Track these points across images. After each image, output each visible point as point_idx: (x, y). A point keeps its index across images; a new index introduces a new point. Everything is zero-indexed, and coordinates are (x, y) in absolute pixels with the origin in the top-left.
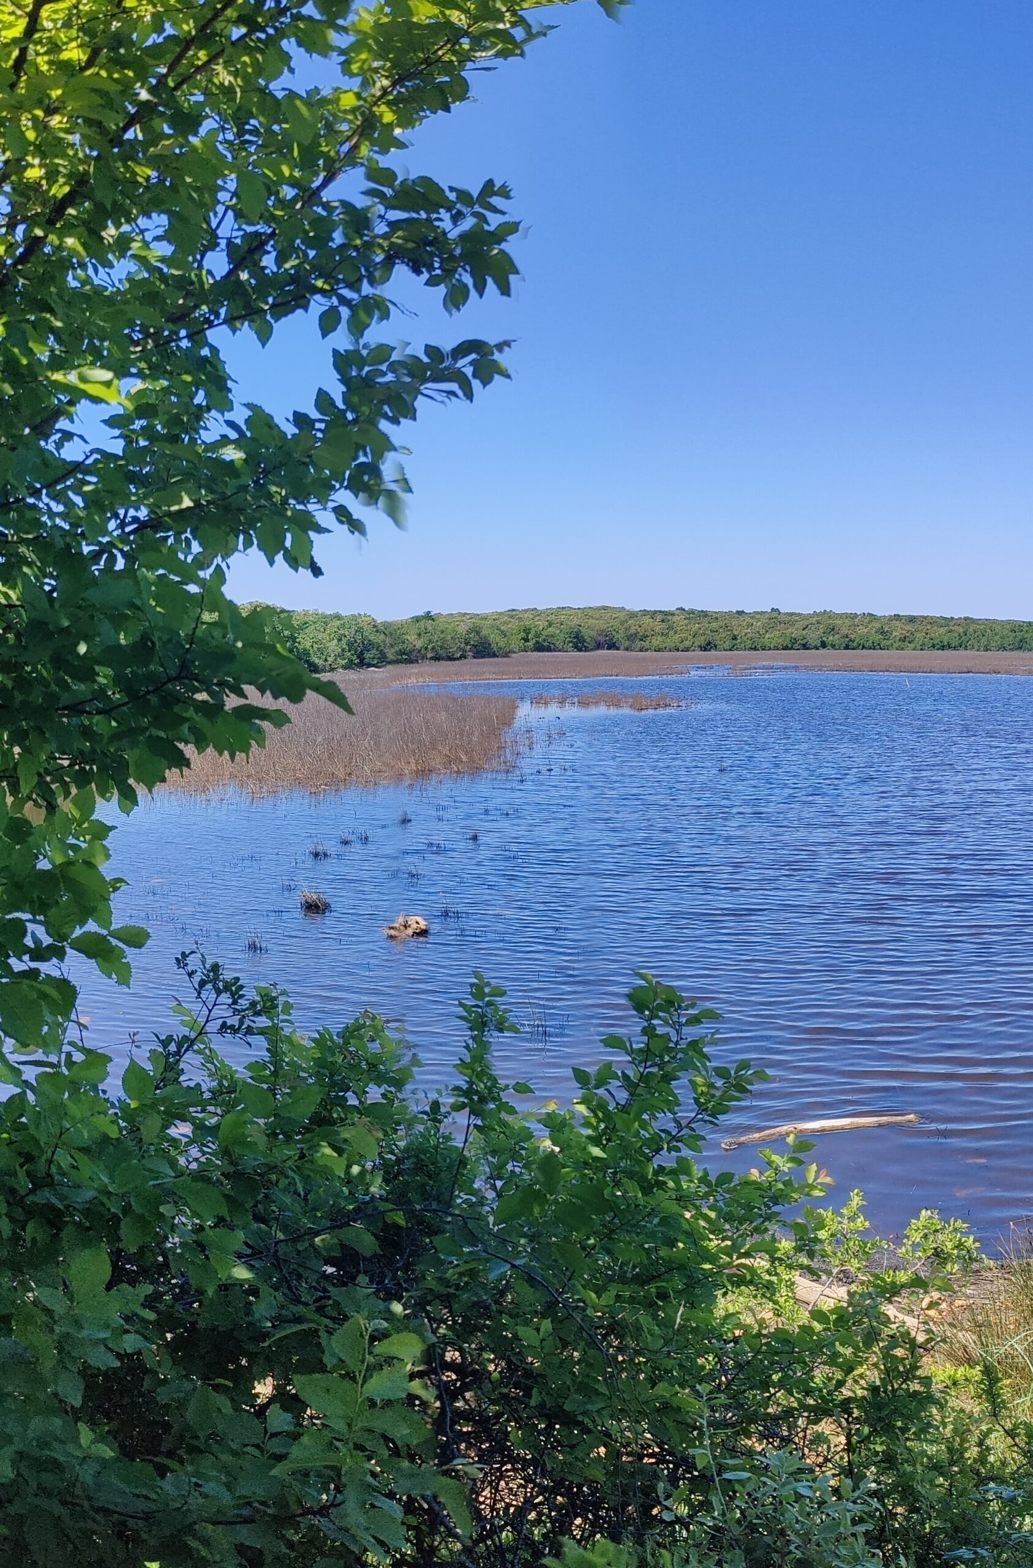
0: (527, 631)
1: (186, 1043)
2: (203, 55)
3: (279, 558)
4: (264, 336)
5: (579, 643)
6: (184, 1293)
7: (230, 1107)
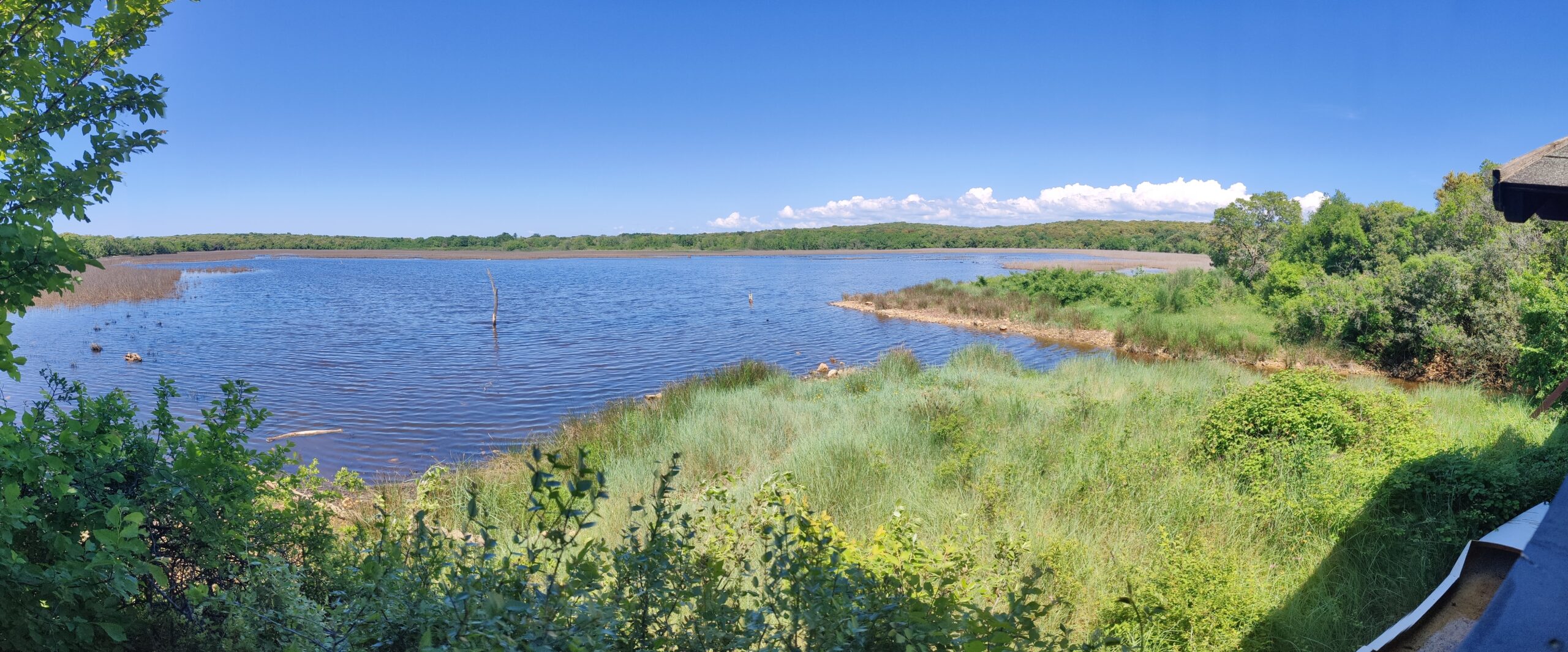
0: (184, 243)
1: (46, 404)
2: (29, 26)
3: (72, 216)
4: (62, 136)
5: (206, 248)
6: (52, 500)
7: (64, 428)
